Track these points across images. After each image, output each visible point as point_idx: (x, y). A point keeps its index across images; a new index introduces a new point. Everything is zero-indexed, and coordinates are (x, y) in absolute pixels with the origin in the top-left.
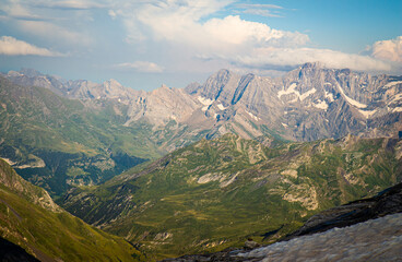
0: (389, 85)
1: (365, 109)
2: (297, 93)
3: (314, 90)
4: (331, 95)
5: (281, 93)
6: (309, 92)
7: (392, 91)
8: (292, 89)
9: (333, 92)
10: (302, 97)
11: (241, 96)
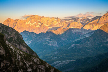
0: (55, 20)
1: (49, 27)
2: (31, 24)
3: (35, 23)
4: (40, 24)
5: (26, 24)
6: (34, 23)
7: (56, 21)
8: (29, 23)
9: (40, 23)
10: (32, 25)
11: (15, 25)
